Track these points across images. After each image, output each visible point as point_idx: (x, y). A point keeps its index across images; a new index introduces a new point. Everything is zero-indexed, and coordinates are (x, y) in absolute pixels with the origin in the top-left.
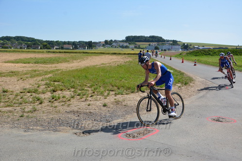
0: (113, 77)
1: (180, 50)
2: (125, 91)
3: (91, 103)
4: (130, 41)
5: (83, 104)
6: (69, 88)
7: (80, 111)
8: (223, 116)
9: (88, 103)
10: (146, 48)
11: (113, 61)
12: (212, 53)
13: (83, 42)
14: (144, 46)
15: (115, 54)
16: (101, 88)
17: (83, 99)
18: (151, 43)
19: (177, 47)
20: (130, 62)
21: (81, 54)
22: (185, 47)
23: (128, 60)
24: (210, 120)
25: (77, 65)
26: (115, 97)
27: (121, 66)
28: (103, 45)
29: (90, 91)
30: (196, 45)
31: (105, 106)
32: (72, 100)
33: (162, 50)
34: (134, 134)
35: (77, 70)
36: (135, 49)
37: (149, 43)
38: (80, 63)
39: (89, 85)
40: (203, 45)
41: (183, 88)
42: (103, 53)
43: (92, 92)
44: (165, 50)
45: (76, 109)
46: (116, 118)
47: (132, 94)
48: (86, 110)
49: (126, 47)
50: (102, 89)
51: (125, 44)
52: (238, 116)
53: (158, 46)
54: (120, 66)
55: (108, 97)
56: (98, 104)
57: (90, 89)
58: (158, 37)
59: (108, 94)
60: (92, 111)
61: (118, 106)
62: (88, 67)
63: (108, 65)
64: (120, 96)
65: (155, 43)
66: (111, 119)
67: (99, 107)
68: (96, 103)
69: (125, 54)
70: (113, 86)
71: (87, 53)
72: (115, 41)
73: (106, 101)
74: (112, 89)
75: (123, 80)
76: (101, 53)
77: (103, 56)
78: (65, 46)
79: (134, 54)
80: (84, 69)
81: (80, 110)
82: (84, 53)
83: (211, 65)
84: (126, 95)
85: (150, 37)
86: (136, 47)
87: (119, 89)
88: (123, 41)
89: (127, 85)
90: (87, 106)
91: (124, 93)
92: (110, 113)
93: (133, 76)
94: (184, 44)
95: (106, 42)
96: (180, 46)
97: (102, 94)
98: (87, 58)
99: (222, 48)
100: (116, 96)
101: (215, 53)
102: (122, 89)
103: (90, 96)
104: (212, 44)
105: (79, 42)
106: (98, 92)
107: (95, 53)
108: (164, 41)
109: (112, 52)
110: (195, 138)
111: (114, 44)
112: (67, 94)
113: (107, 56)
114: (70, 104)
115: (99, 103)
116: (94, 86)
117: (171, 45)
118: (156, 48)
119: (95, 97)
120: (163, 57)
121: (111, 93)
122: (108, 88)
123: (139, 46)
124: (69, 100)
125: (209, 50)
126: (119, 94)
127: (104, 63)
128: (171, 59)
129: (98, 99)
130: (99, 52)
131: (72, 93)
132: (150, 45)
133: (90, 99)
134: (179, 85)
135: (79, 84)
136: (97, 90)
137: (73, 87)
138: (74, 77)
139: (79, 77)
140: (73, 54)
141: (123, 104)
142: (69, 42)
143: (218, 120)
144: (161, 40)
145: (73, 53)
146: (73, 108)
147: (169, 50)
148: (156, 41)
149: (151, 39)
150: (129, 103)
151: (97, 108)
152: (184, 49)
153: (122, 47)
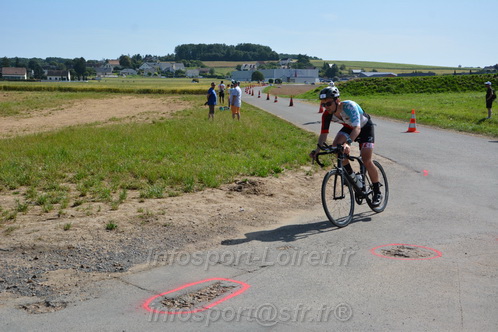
0: (137, 153)
1: (317, 81)
2: (167, 188)
3: (73, 222)
4: (188, 57)
5: (52, 225)
6: (13, 184)
7: (41, 246)
8: (411, 243)
9: (64, 222)
10: (229, 77)
11: (141, 110)
12: (394, 87)
13: (60, 60)
14: (225, 72)
15: (147, 92)
16: (105, 183)
17: (52, 214)
18: (243, 64)
19: (309, 72)
20: (187, 114)
21: (55, 93)
22: (330, 71)
23: (181, 108)
24: (379, 253)
25: (42, 123)
26: (141, 205)
27: (160, 125)
28: (116, 69)
29: (74, 191)
30: (357, 67)
31: (110, 228)
32: (20, 217)
33: (271, 81)
34: (185, 298)
35: (40, 135)
36: (202, 80)
37: (236, 64)
38: (50, 118)
39: (71, 176)
40: (374, 67)
41: (317, 175)
42: (116, 91)
43: (79, 193)
44: (279, 81)
45: (29, 240)
46: (139, 258)
47: (186, 196)
48: (59, 241)
49: (179, 74)
50: (106, 185)
51: (175, 67)
52: (448, 241)
53: (260, 71)
54: (158, 124)
55: (121, 206)
56: (91, 224)
57: (72, 186)
58: (259, 46)
59: (122, 197)
60: (74, 244)
61: (145, 226)
62: (71, 129)
63: (127, 121)
64: (153, 201)
65: (254, 63)
66: (125, 262)
67: (95, 232)
68: (87, 223)
69: (174, 92)
70: (135, 177)
71: (70, 90)
72: (149, 59)
73: (116, 216)
74: (133, 184)
75: (165, 160)
76: (110, 91)
77: (116, 99)
78: (7, 71)
79: (197, 92)
80: (62, 133)
81: (41, 243)
82: (61, 90)
83: (392, 117)
84: (169, 199)
85: (242, 47)
86: (203, 75)
87: (151, 182)
88: (168, 59)
89: (173, 173)
90: (60, 231)
91: (164, 194)
92: (124, 248)
93: (191, 149)
94: (326, 64)
95: (123, 60)
96: (317, 71)
97: (105, 197)
98: (71, 105)
99: (421, 74)
100: (142, 202)
101: (402, 86)
102: (159, 184)
103: (72, 204)
104: (397, 65)
105: (48, 60)
106: (95, 193)
107: (92, 90)
108: (275, 57)
109: (138, 88)
110: (340, 300)
111: (145, 66)
112: (8, 200)
113: (126, 98)
114: (12, 229)
115: (95, 222)
116: (86, 176)
117: (294, 66)
118: (257, 77)
119: (85, 206)
120: (272, 98)
121: (131, 194)
122: (121, 182)
123: (212, 72)
124: (11, 218)
125: (388, 79)
126: (150, 196)
127: (118, 116)
128: (291, 104)
129: (94, 211)
130: (105, 87)
131: (22, 199)
132: (239, 68)
133: (70, 211)
134: (307, 169)
135: (44, 173)
136: (93, 189)
137: (24, 182)
138: (30, 156)
139: (44, 155)
140: (30, 94)
141: (162, 221)
142: (17, 59)
143: (398, 254)
144: (268, 54)
145: (30, 90)
146: (21, 239)
147: (288, 80)
148: (254, 59)
149: (242, 53)
150: (175, 218)
151: (89, 236)
152: (326, 78)
153: (168, 74)
